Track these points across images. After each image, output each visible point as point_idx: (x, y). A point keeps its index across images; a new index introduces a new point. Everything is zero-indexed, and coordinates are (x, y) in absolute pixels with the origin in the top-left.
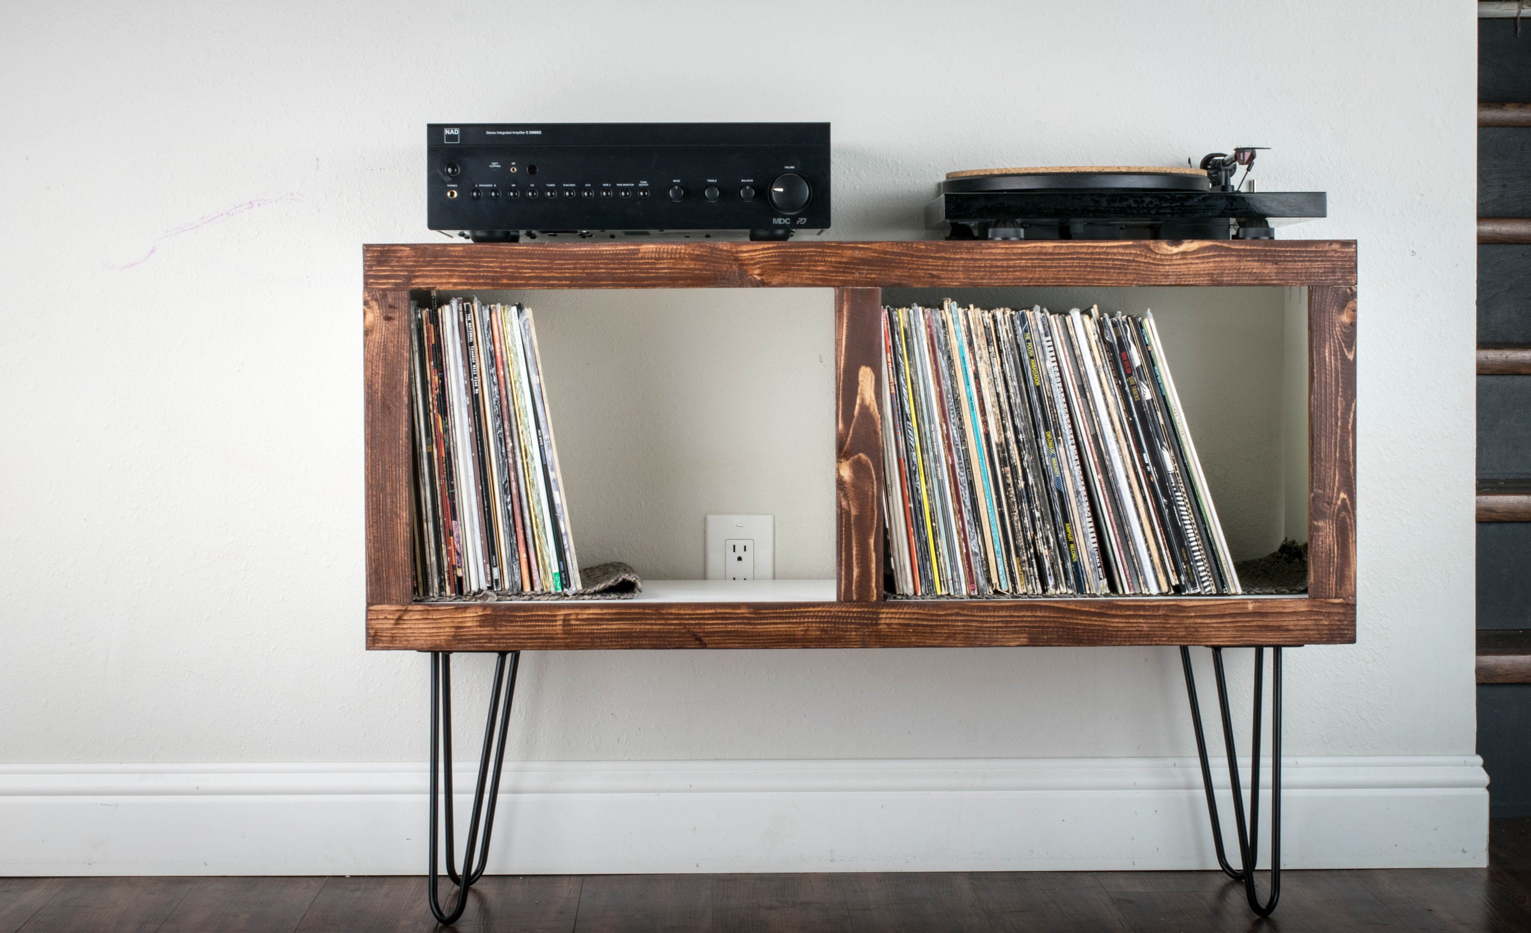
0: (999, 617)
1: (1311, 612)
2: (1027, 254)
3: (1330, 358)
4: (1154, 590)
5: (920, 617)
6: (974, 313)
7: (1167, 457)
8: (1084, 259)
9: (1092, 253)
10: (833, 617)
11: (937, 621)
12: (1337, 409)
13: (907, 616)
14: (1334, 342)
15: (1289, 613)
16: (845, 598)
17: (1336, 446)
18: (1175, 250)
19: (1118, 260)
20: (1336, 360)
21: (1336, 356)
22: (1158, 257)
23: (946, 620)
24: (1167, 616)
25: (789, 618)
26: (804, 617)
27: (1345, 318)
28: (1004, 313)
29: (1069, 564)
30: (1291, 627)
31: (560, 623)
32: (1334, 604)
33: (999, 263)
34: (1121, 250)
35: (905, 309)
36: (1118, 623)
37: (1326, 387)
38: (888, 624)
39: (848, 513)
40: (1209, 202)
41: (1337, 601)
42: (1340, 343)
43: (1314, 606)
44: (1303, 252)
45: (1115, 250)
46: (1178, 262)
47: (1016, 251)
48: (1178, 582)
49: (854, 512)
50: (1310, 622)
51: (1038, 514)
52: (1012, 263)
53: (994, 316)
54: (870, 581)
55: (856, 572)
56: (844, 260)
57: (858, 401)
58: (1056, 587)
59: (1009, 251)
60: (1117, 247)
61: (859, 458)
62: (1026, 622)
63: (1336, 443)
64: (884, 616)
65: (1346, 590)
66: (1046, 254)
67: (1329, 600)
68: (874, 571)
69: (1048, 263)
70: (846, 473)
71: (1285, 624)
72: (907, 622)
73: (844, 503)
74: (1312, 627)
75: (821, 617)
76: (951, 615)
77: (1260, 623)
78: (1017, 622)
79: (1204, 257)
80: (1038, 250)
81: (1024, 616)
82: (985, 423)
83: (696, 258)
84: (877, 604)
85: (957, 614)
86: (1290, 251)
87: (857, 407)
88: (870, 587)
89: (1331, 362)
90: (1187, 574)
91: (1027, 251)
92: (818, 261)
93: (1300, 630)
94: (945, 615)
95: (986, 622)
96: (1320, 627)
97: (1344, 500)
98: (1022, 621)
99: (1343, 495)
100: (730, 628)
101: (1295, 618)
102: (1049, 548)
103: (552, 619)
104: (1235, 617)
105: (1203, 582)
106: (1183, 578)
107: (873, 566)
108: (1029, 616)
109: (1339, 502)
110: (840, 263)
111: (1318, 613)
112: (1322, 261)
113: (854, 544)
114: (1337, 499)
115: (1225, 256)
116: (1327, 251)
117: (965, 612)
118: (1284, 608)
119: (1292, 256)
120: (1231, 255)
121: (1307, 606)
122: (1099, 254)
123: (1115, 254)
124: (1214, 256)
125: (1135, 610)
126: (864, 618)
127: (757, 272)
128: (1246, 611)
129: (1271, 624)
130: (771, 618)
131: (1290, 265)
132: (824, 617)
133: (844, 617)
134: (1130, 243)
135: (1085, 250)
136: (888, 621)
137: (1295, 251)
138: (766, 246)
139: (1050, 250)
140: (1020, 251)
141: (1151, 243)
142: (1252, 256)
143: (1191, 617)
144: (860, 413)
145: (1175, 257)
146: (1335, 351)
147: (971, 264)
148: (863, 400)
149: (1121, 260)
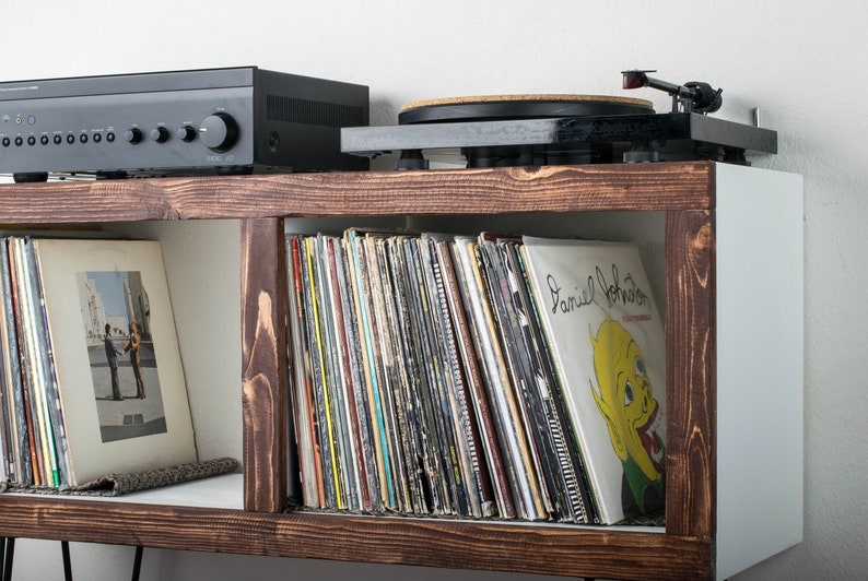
0: (376, 534)
1: (664, 550)
2: (399, 183)
3: (683, 285)
4: (532, 516)
5: (310, 529)
6: (369, 241)
7: (542, 383)
8: (449, 187)
9: (457, 182)
10: (240, 525)
11: (323, 534)
12: (690, 339)
13: (300, 528)
14: (687, 269)
15: (643, 548)
16: (250, 507)
17: (689, 378)
18: (533, 176)
19: (479, 187)
20: (689, 287)
21: (688, 283)
22: (517, 183)
23: (332, 535)
24: (526, 543)
25: (206, 523)
26: (217, 523)
27: (698, 243)
28: (395, 242)
29: (453, 487)
30: (646, 564)
31: (36, 515)
32: (687, 542)
33: (375, 193)
34: (482, 178)
35: (311, 238)
36: (481, 547)
37: (678, 315)
38: (284, 535)
39: (252, 428)
40: (576, 127)
41: (691, 539)
42: (692, 270)
43: (668, 543)
44: (655, 175)
45: (478, 178)
46: (535, 188)
47: (389, 180)
48: (552, 510)
49: (255, 429)
50: (664, 560)
51: (424, 436)
52: (386, 192)
53: (386, 245)
54: (268, 492)
55: (257, 484)
56: (247, 193)
57: (258, 325)
58: (440, 507)
59: (383, 181)
60: (480, 174)
61: (260, 378)
62: (400, 541)
63: (689, 373)
64: (280, 527)
65: (699, 527)
66: (416, 183)
67: (682, 538)
68: (272, 484)
69: (418, 192)
70: (249, 391)
71: (639, 559)
72: (299, 534)
73: (247, 420)
74: (666, 565)
75: (230, 524)
76: (335, 529)
77: (615, 557)
78: (392, 540)
79: (559, 183)
80: (409, 179)
81: (398, 535)
82: (378, 346)
83: (134, 194)
84: (274, 515)
85: (341, 529)
86: (643, 175)
87: (258, 330)
88: (269, 498)
89: (683, 290)
90: (561, 503)
91: (399, 180)
92: (226, 194)
93: (655, 567)
94: (331, 529)
95: (366, 539)
96: (674, 566)
97: (697, 434)
98: (397, 540)
99: (695, 429)
100: (160, 529)
101: (649, 554)
102: (434, 470)
103: (29, 511)
104: (590, 550)
105: (575, 511)
106: (558, 505)
107: (271, 479)
108: (402, 536)
109: (692, 436)
110: (244, 195)
111: (671, 551)
112: (674, 184)
113: (256, 459)
114: (691, 432)
115: (581, 181)
116: (679, 174)
117: (348, 528)
118: (639, 543)
119: (643, 180)
120: (587, 181)
121: (660, 543)
122: (464, 181)
123: (477, 181)
124: (569, 182)
125: (497, 536)
126: (265, 528)
127: (178, 205)
128: (602, 544)
129: (626, 558)
130: (191, 522)
131: (642, 189)
132: (233, 524)
133: (248, 526)
134: (491, 170)
135: (449, 178)
136: (283, 532)
137: (647, 175)
138: (185, 182)
139: (420, 179)
140: (393, 180)
141: (510, 170)
142: (604, 180)
143: (548, 546)
144: (260, 336)
145: (532, 184)
146: (688, 278)
147: (350, 194)
148: (262, 325)
149: (483, 187)
